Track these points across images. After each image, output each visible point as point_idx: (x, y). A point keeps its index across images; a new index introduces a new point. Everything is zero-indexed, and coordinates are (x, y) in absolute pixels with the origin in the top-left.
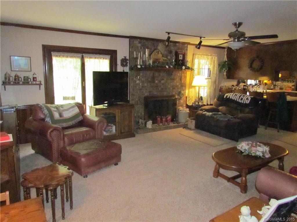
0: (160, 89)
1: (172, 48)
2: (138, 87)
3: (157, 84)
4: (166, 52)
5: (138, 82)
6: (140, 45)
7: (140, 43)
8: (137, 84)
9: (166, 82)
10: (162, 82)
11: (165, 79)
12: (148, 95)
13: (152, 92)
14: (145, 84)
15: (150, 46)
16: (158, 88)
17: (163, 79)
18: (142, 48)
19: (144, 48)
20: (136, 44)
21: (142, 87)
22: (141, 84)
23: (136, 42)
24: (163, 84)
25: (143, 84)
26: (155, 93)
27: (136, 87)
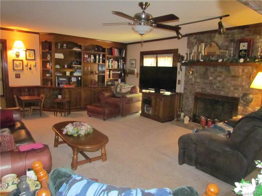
0: (215, 87)
1: (237, 36)
2: (190, 82)
3: (211, 80)
4: (226, 43)
5: (191, 77)
6: (195, 41)
7: (195, 38)
8: (190, 79)
9: (224, 79)
10: (219, 79)
11: (223, 76)
12: (201, 91)
13: (205, 89)
14: (198, 79)
15: (205, 40)
16: (213, 86)
17: (220, 76)
18: (197, 43)
19: (199, 43)
20: (191, 40)
21: (195, 82)
22: (193, 79)
23: (192, 39)
24: (220, 81)
25: (195, 80)
26: (208, 90)
27: (188, 82)
